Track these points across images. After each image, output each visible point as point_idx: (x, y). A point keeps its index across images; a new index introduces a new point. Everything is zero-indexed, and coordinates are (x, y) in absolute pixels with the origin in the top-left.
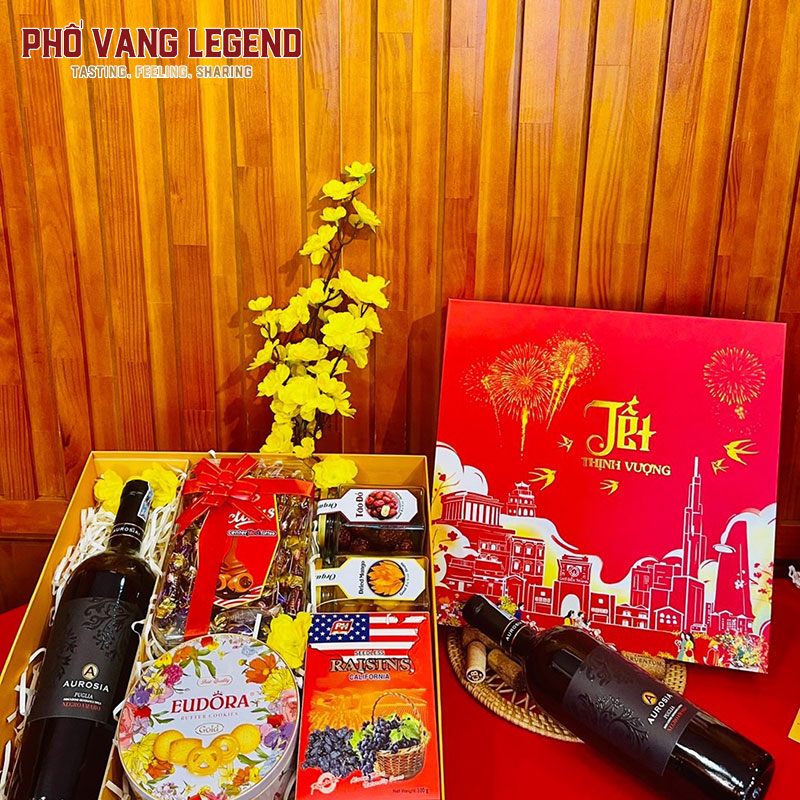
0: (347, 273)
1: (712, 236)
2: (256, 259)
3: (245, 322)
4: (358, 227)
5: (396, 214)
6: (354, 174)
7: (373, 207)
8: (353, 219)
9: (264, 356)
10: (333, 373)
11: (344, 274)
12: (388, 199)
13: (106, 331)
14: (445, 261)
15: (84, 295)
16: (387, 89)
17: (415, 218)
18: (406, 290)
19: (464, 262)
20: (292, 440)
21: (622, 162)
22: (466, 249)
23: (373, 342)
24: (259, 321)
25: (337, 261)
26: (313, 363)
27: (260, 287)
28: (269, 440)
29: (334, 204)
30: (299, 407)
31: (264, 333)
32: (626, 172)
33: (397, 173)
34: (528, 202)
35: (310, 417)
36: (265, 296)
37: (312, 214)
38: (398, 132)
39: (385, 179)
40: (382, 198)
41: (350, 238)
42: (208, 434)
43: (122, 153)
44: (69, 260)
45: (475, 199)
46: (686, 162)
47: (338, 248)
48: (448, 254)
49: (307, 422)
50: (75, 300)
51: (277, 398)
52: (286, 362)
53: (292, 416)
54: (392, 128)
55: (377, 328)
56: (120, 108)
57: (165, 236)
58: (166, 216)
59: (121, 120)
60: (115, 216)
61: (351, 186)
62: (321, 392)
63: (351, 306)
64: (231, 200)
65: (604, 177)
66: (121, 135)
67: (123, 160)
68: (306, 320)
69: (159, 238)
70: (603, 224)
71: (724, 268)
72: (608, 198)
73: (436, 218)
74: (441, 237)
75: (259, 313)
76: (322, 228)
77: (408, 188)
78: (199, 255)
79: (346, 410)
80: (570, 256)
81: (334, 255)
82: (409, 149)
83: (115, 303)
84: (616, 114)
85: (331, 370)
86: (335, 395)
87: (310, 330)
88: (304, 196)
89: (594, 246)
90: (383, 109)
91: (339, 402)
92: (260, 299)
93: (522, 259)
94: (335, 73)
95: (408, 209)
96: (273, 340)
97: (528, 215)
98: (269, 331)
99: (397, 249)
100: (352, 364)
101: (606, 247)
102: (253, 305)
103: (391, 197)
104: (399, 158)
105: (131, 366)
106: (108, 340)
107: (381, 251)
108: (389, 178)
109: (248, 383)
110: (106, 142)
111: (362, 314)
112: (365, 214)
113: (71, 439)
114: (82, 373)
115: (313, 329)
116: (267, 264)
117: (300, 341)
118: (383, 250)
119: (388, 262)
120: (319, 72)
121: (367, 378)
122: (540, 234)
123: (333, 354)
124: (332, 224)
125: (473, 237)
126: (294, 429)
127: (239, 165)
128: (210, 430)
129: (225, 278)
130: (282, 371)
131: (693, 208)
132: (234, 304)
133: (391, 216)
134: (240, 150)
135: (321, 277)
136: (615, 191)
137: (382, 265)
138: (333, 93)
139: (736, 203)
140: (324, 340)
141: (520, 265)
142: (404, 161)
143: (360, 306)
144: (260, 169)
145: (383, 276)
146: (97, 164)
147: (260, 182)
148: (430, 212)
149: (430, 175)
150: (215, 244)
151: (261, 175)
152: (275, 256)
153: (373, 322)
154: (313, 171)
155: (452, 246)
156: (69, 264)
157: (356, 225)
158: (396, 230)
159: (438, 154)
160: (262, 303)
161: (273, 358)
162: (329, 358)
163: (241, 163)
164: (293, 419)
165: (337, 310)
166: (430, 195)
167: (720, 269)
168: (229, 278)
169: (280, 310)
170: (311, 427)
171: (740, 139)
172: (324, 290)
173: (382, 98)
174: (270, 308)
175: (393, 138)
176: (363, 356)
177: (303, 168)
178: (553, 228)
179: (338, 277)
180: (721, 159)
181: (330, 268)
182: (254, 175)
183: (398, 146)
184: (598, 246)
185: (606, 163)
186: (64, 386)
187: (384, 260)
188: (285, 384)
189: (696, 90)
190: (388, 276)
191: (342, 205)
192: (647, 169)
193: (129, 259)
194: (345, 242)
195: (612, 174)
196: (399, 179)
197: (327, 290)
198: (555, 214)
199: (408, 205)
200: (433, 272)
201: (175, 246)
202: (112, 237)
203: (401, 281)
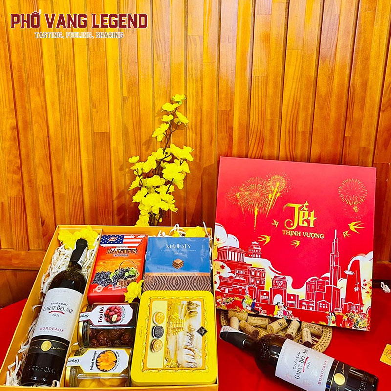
0: (174, 145)
1: (342, 127)
2: (131, 138)
3: (126, 168)
4: (179, 124)
5: (196, 118)
6: (176, 100)
7: (185, 115)
8: (176, 120)
9: (136, 184)
10: (167, 191)
11: (172, 146)
12: (192, 111)
13: (62, 173)
14: (218, 140)
15: (52, 155)
16: (192, 60)
17: (205, 120)
18: (201, 152)
19: (227, 139)
20: (148, 223)
21: (300, 94)
22: (228, 134)
23: (186, 177)
24: (133, 168)
25: (169, 140)
26: (158, 187)
27: (133, 152)
28: (138, 223)
29: (167, 114)
30: (152, 207)
31: (136, 173)
32: (302, 99)
33: (196, 99)
34: (257, 112)
35: (157, 212)
36: (136, 156)
37: (158, 118)
38: (197, 81)
39: (191, 101)
40: (189, 110)
41: (175, 129)
42: (109, 220)
43: (71, 91)
44: (45, 139)
45: (232, 110)
46: (330, 93)
47: (169, 134)
48: (220, 136)
49: (155, 214)
50: (48, 157)
51: (142, 203)
52: (146, 187)
53: (148, 211)
54: (194, 78)
55: (188, 171)
56: (70, 70)
57: (90, 128)
58: (90, 119)
59: (70, 75)
60: (67, 119)
61: (175, 105)
62: (162, 200)
63: (176, 160)
64: (121, 112)
65: (291, 101)
66: (70, 82)
67: (71, 94)
68: (155, 167)
69: (87, 129)
70: (291, 122)
71: (348, 142)
72: (294, 110)
73: (215, 120)
74: (217, 128)
75: (133, 164)
76: (162, 125)
77: (201, 106)
78: (105, 137)
79: (173, 209)
80: (276, 137)
81: (168, 137)
82: (202, 88)
83: (66, 159)
84: (297, 71)
85: (166, 190)
86: (168, 201)
87: (157, 172)
88: (154, 110)
89: (287, 132)
90: (190, 70)
91: (170, 205)
92: (134, 157)
93: (254, 139)
94: (168, 54)
95: (201, 115)
96: (140, 177)
97: (257, 118)
98: (138, 172)
99: (196, 134)
100: (176, 187)
101: (293, 133)
102: (131, 160)
103: (193, 110)
104: (197, 92)
105: (73, 188)
106: (63, 176)
107: (189, 135)
108: (193, 102)
109: (128, 197)
110: (63, 85)
111: (181, 164)
112: (182, 118)
113: (45, 222)
114: (51, 192)
115: (158, 171)
116: (137, 141)
117: (152, 177)
118: (190, 135)
119: (192, 140)
120: (161, 54)
121: (183, 194)
122: (262, 127)
123: (167, 183)
124: (167, 123)
125: (231, 129)
126: (149, 218)
127: (124, 96)
128: (109, 218)
129: (117, 147)
130: (144, 191)
131: (333, 115)
132: (121, 159)
133: (193, 119)
134: (125, 88)
135: (161, 147)
136: (297, 106)
137: (190, 141)
138: (167, 63)
139: (352, 113)
140: (163, 176)
141: (253, 141)
142: (200, 93)
143: (180, 160)
144: (134, 98)
145: (190, 146)
146: (59, 96)
147: (134, 104)
148: (211, 117)
149: (212, 100)
150: (113, 132)
151: (134, 100)
152: (140, 137)
153: (186, 168)
154: (158, 98)
155: (222, 133)
156: (46, 141)
157: (178, 123)
158: (196, 125)
159: (215, 90)
160: (135, 159)
161: (140, 184)
162: (166, 184)
163: (125, 95)
164: (149, 213)
165: (169, 162)
166: (212, 109)
167: (346, 142)
168: (119, 147)
169: (143, 163)
170: (157, 217)
171: (354, 83)
172: (163, 153)
173: (189, 65)
174: (138, 162)
175: (194, 83)
176: (181, 183)
177: (154, 97)
178: (268, 125)
179: (169, 147)
180: (345, 92)
181: (166, 143)
182: (131, 101)
183: (197, 87)
184: (289, 132)
185: (293, 94)
186: (42, 197)
187: (191, 139)
188: (145, 196)
189: (333, 61)
190: (192, 146)
191: (171, 114)
192: (311, 97)
193: (73, 139)
194: (173, 131)
195: (295, 99)
196: (197, 102)
197: (165, 153)
198: (269, 117)
199: (201, 114)
200: (213, 144)
201: (94, 133)
202: (65, 129)
203: (198, 148)
